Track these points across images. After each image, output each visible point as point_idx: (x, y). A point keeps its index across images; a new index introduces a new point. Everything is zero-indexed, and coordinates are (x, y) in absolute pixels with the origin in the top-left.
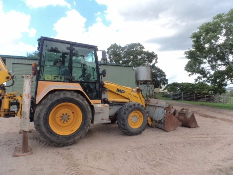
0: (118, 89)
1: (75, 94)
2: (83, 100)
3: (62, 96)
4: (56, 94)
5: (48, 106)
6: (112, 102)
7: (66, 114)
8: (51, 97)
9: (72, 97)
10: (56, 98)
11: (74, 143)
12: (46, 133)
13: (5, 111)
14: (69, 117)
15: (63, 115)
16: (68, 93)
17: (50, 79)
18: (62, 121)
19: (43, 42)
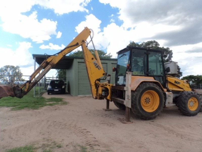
0: (175, 81)
1: (155, 84)
2: (159, 89)
3: (148, 86)
4: (144, 84)
5: (140, 92)
6: (172, 90)
7: (148, 98)
8: (141, 86)
9: (153, 87)
10: (145, 87)
11: (155, 118)
12: (140, 110)
13: (99, 96)
14: (150, 100)
15: (146, 98)
16: (151, 84)
17: (136, 74)
18: (146, 103)
19: (132, 50)
